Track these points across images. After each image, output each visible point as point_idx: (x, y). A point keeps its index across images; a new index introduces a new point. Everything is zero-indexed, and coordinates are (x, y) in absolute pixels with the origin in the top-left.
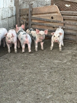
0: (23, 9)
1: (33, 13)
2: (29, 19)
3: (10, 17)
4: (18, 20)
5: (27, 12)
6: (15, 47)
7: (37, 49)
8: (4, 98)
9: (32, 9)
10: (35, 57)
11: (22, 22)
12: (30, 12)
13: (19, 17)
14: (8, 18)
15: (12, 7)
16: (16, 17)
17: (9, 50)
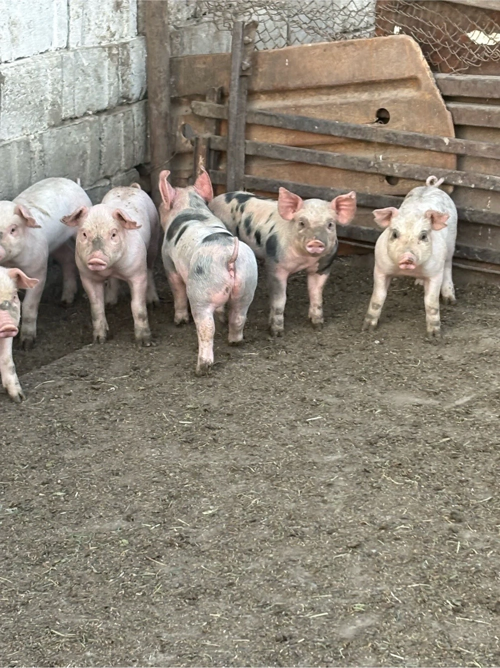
0: (194, 59)
1: (259, 83)
2: (232, 123)
3: (105, 105)
4: (159, 132)
5: (222, 79)
7: (281, 317)
8: (64, 628)
9: (255, 58)
11: (185, 143)
12: (236, 75)
13: (165, 106)
14: (98, 113)
15: (124, 45)
16: (147, 112)
17: (100, 324)
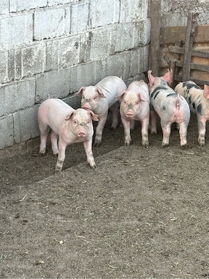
0: (170, 28)
1: (198, 39)
2: (186, 55)
3: (133, 47)
4: (155, 58)
5: (182, 37)
6: (144, 131)
7: (204, 138)
10: (197, 159)
11: (165, 63)
12: (188, 35)
13: (157, 47)
14: (130, 50)
16: (150, 50)
